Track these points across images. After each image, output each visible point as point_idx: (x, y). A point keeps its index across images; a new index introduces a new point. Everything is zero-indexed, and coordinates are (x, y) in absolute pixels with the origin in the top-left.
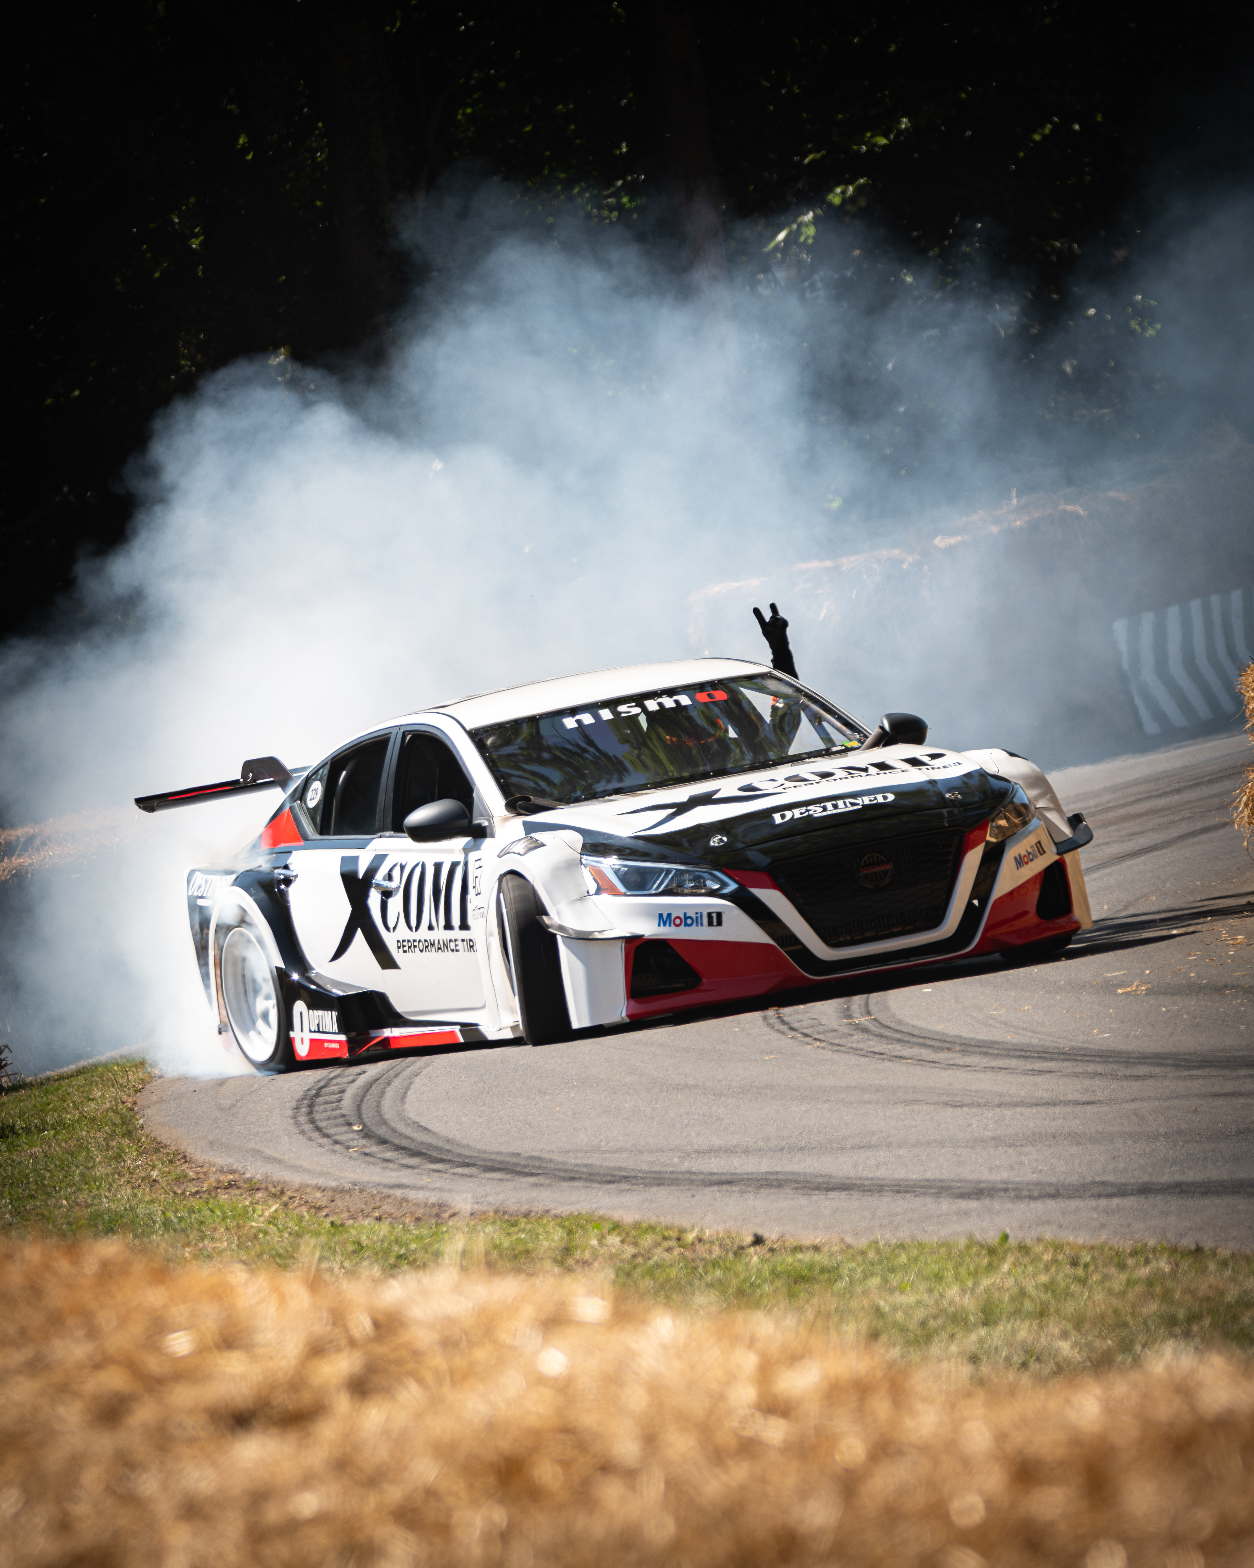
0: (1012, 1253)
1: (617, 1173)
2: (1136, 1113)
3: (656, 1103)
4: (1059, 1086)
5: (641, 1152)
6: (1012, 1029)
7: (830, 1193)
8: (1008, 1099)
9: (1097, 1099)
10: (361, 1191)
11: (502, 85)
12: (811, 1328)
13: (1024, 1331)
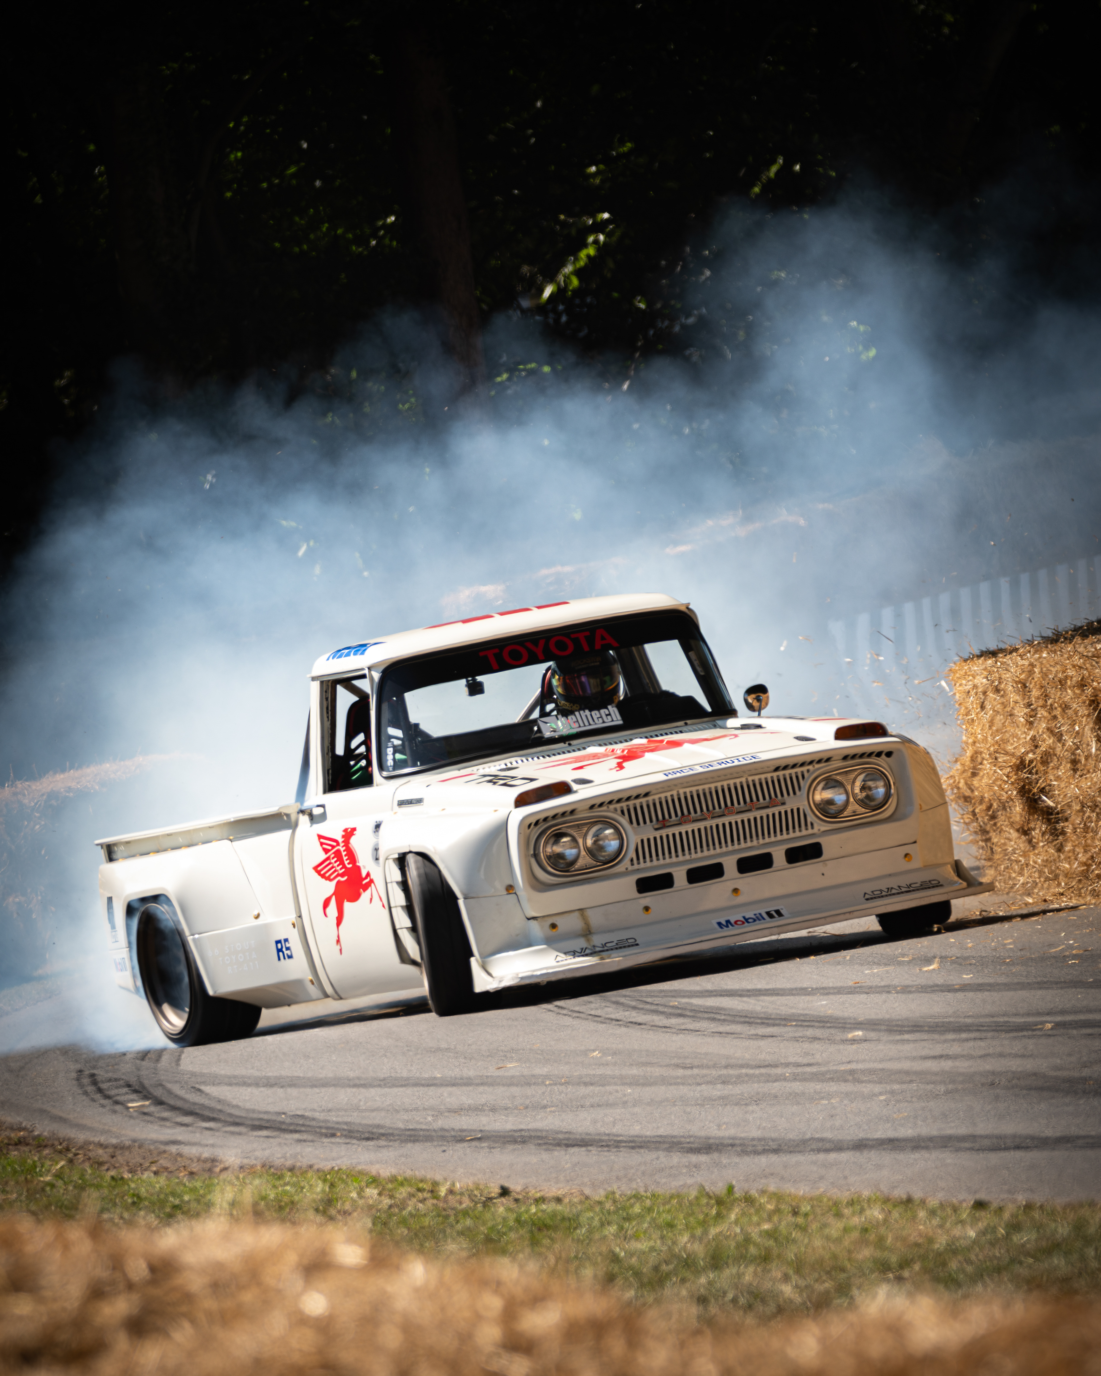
0: (739, 1203)
1: (375, 1130)
3: (412, 1065)
4: (780, 1050)
5: (397, 1111)
7: (569, 1149)
10: (140, 1147)
12: (553, 1271)
13: (749, 1275)
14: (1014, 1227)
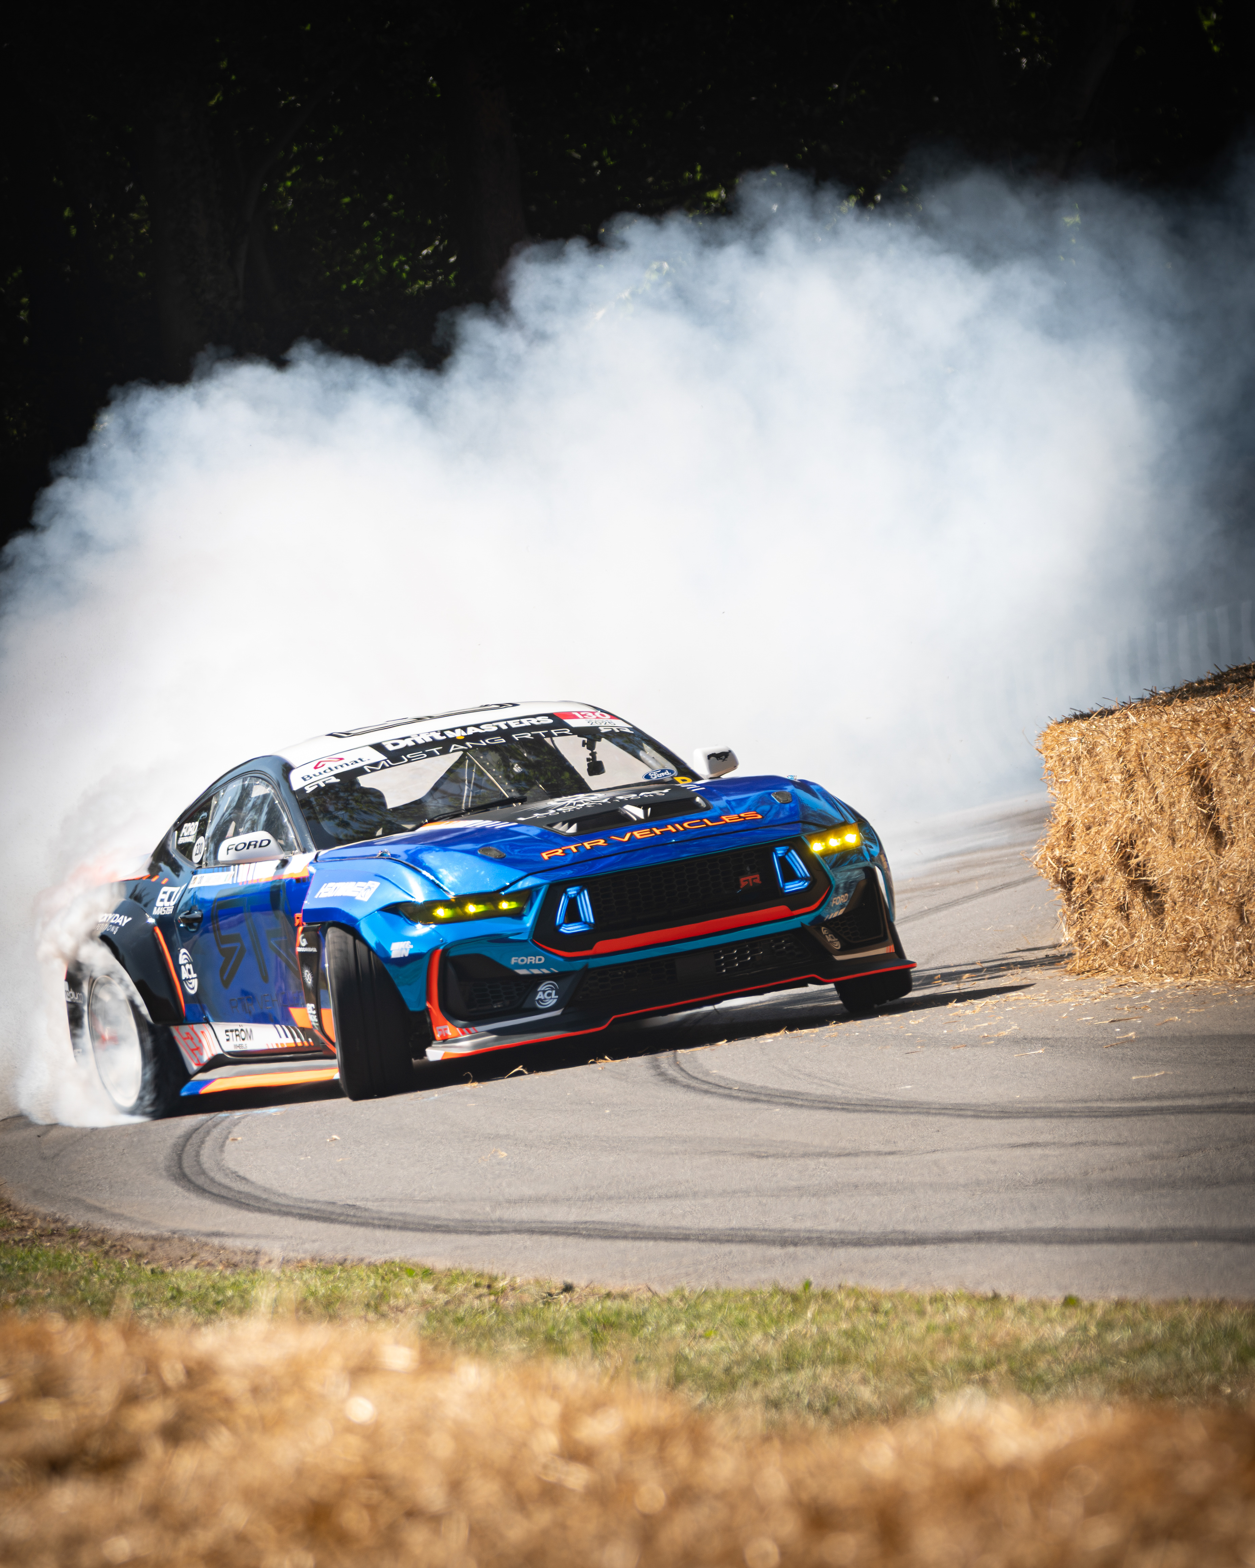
0: (816, 1300)
1: (430, 1222)
2: (935, 1163)
3: (469, 1153)
6: (816, 1081)
7: (637, 1242)
8: (811, 1149)
9: (898, 1149)
10: (180, 1239)
11: (321, 159)
13: (826, 1377)
14: (1106, 1325)
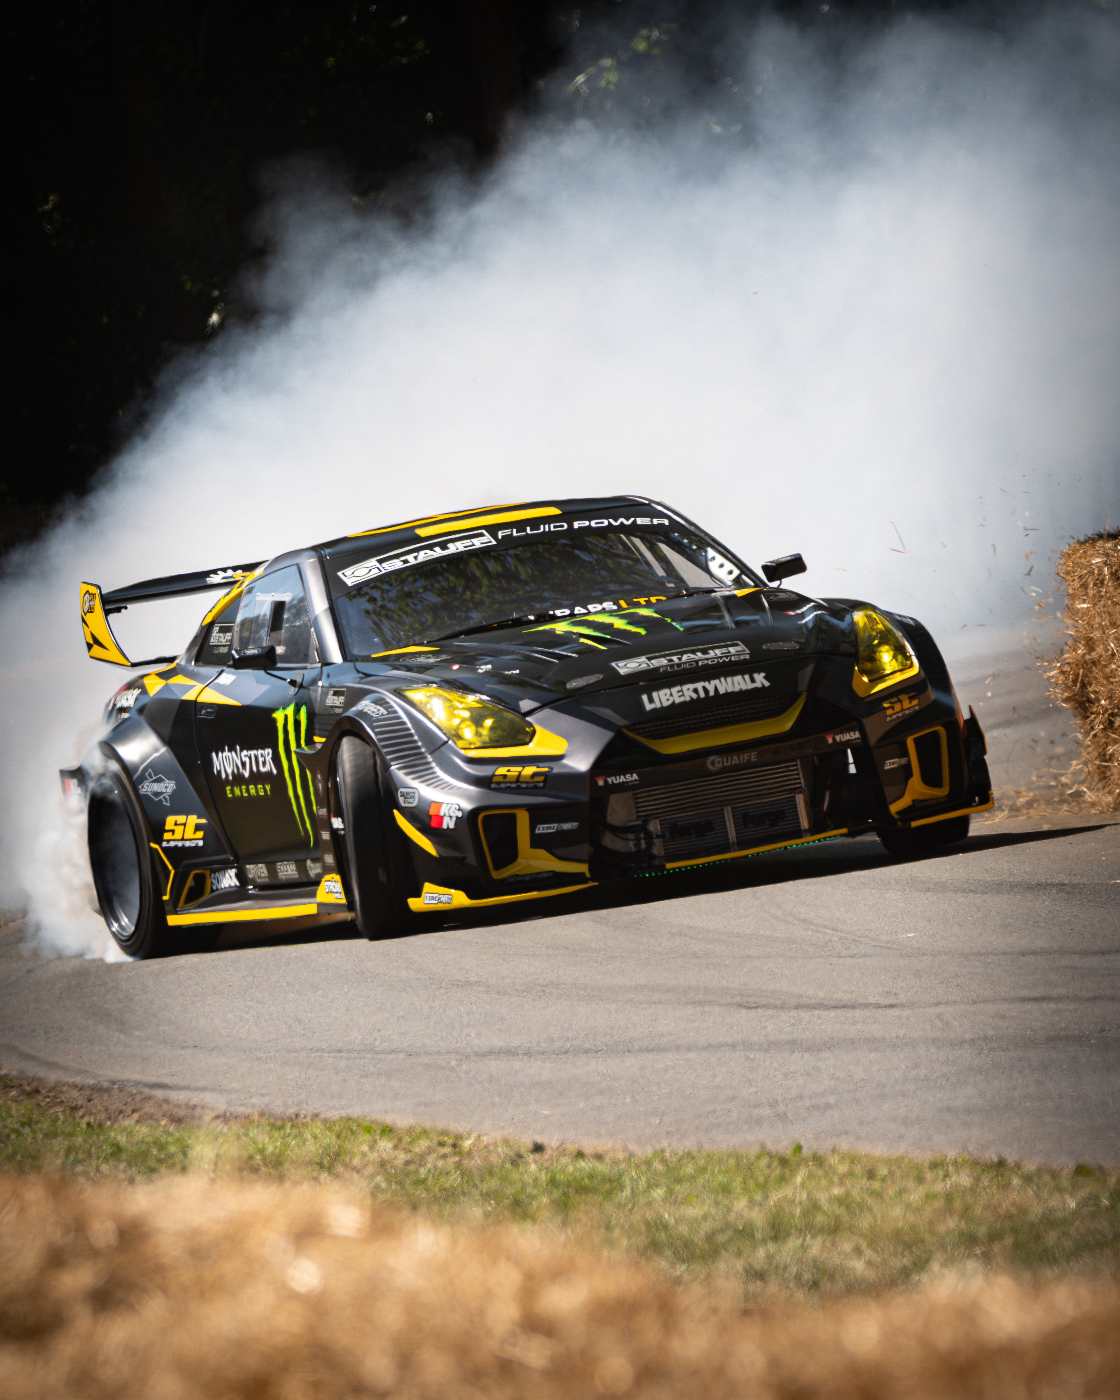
0: (807, 1164)
2: (939, 1017)
4: (859, 988)
5: (418, 1054)
8: (805, 1001)
9: (899, 1002)
13: (816, 1247)
